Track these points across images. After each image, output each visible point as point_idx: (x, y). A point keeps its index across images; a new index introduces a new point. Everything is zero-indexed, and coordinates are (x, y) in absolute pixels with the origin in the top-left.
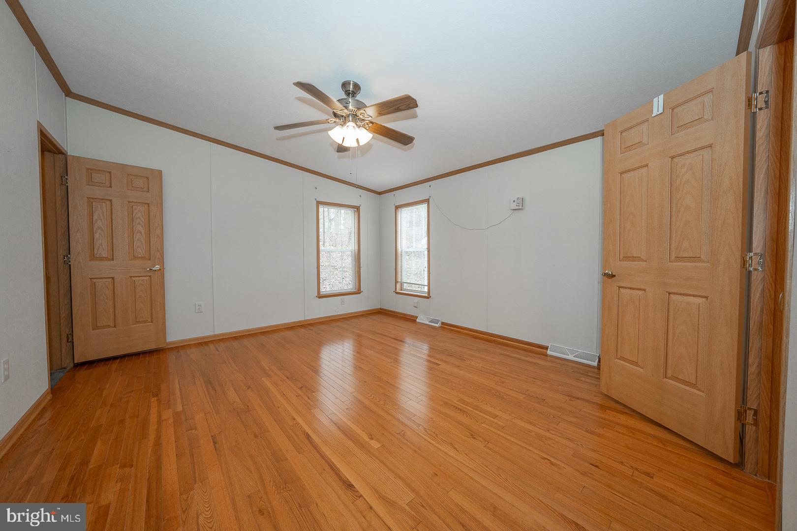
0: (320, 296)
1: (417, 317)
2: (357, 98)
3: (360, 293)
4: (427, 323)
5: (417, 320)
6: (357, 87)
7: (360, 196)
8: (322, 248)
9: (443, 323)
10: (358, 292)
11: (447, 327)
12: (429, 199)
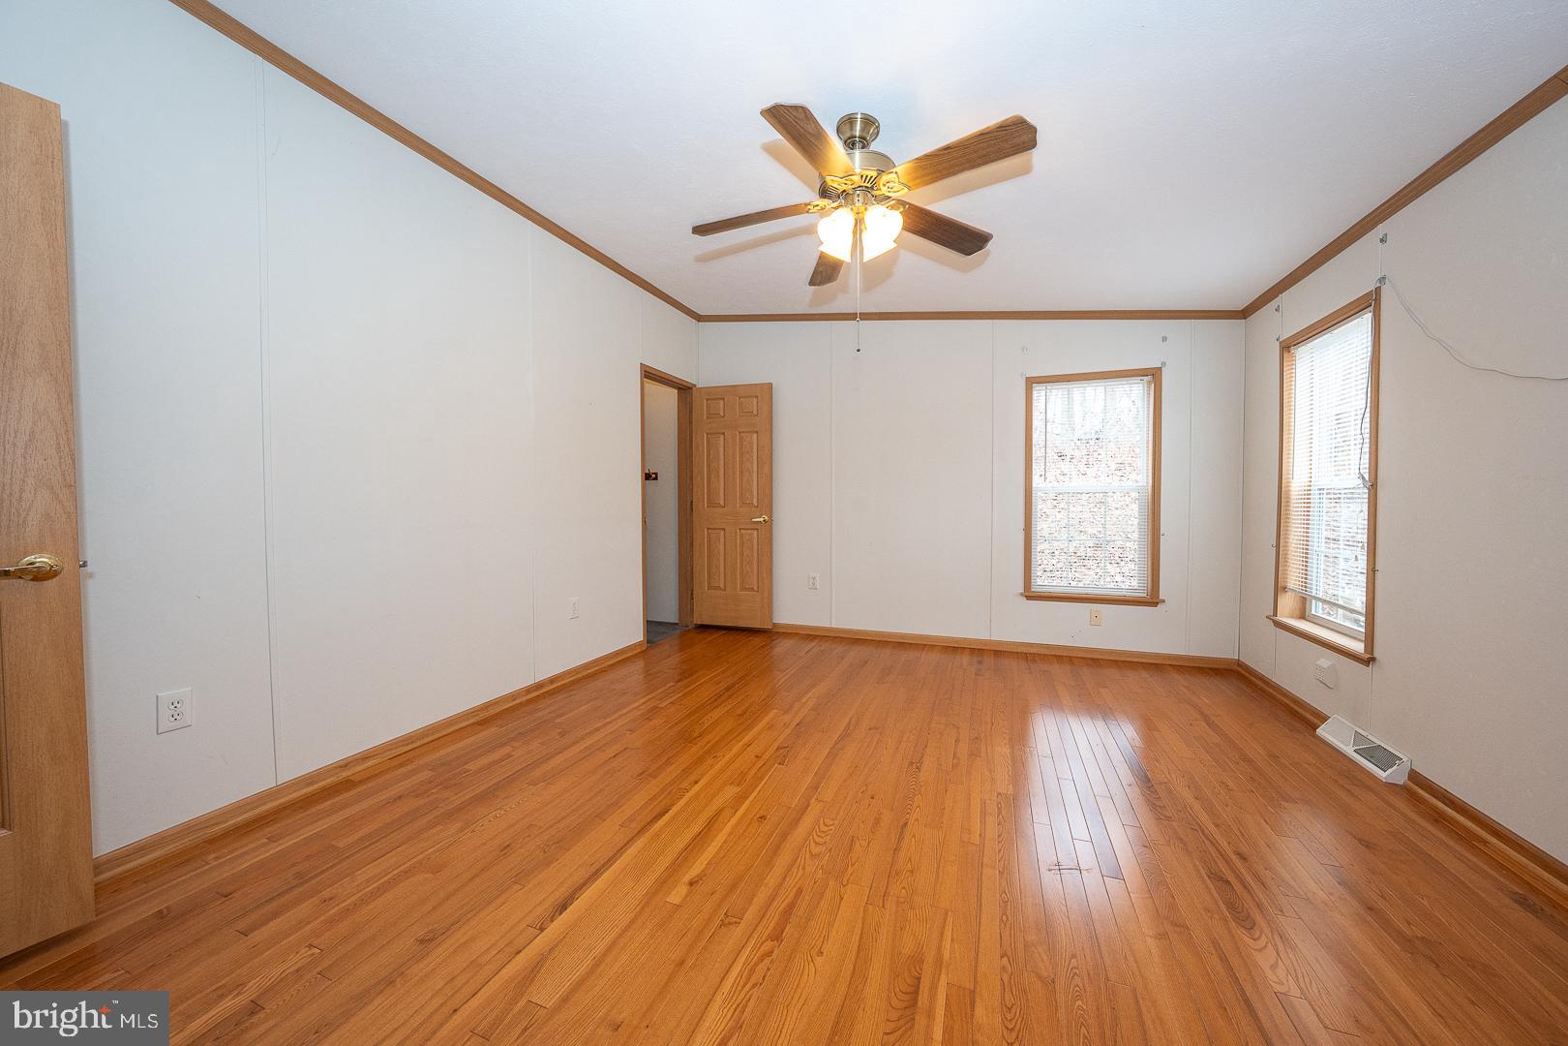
0: (1031, 595)
1: (1324, 719)
2: (874, 146)
3: (1155, 604)
4: (1349, 750)
5: (1319, 731)
6: (869, 121)
7: (1164, 339)
8: (1037, 481)
9: (1414, 776)
10: (1152, 600)
11: (1419, 790)
12: (1378, 290)
